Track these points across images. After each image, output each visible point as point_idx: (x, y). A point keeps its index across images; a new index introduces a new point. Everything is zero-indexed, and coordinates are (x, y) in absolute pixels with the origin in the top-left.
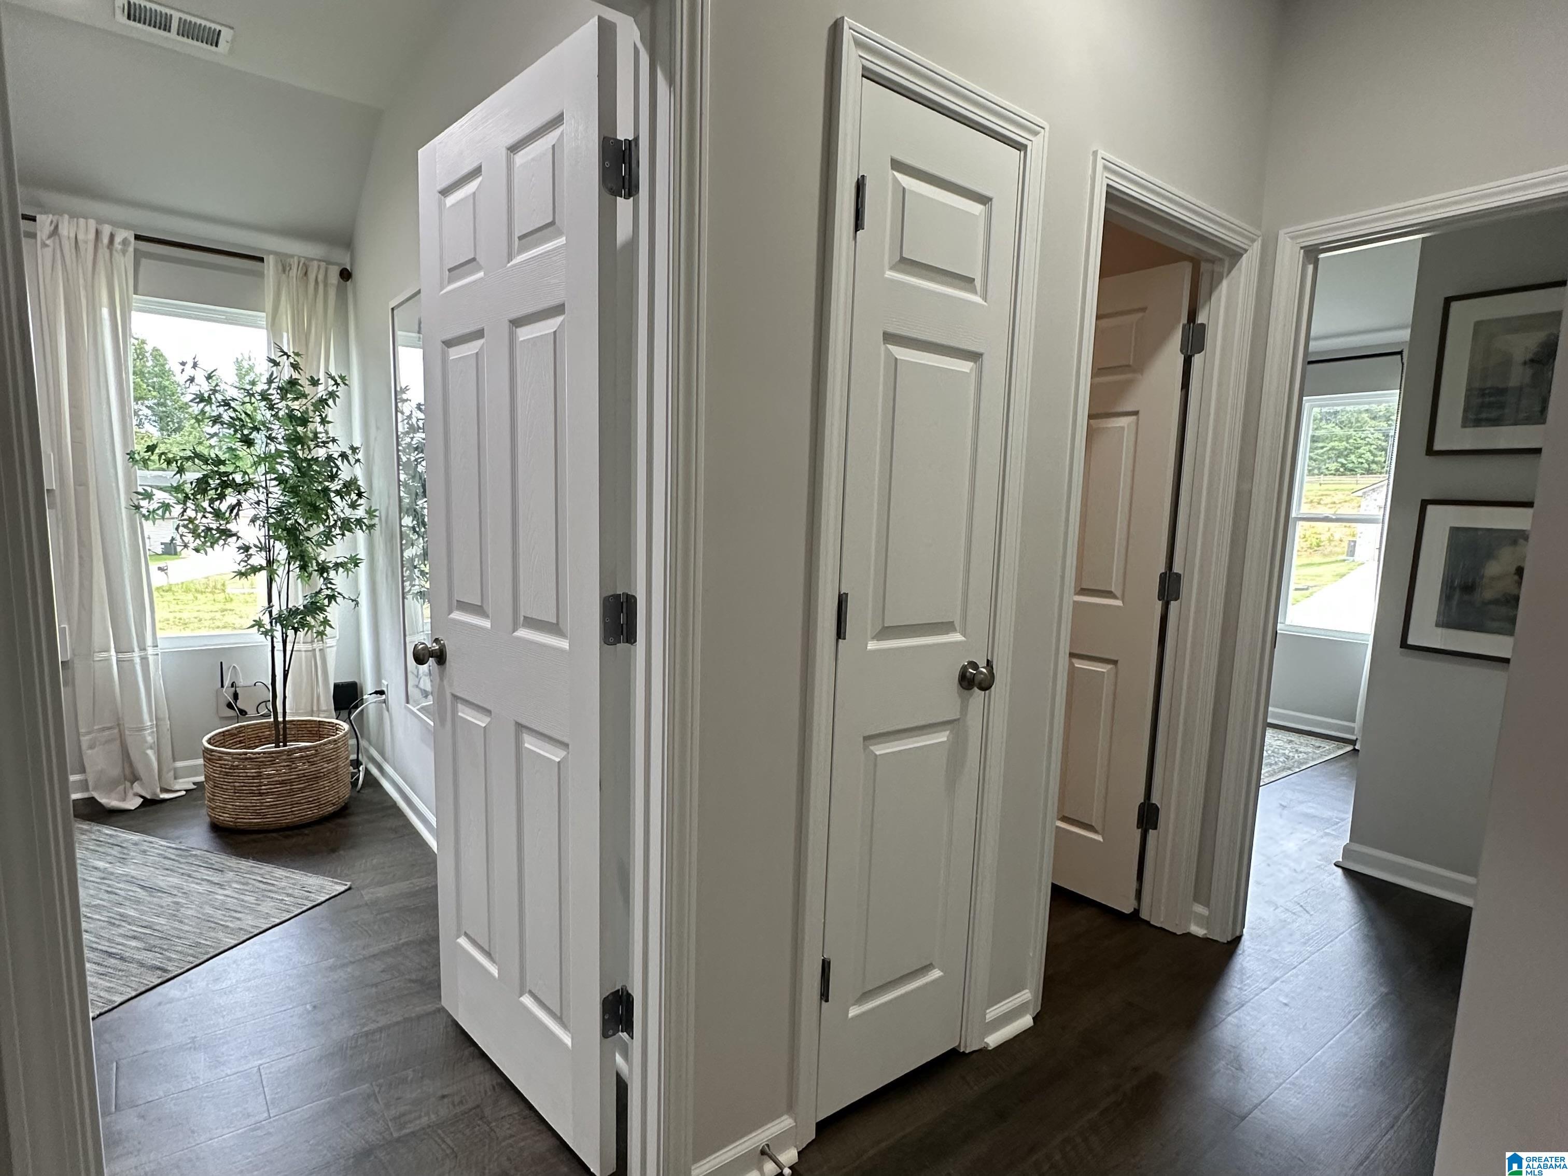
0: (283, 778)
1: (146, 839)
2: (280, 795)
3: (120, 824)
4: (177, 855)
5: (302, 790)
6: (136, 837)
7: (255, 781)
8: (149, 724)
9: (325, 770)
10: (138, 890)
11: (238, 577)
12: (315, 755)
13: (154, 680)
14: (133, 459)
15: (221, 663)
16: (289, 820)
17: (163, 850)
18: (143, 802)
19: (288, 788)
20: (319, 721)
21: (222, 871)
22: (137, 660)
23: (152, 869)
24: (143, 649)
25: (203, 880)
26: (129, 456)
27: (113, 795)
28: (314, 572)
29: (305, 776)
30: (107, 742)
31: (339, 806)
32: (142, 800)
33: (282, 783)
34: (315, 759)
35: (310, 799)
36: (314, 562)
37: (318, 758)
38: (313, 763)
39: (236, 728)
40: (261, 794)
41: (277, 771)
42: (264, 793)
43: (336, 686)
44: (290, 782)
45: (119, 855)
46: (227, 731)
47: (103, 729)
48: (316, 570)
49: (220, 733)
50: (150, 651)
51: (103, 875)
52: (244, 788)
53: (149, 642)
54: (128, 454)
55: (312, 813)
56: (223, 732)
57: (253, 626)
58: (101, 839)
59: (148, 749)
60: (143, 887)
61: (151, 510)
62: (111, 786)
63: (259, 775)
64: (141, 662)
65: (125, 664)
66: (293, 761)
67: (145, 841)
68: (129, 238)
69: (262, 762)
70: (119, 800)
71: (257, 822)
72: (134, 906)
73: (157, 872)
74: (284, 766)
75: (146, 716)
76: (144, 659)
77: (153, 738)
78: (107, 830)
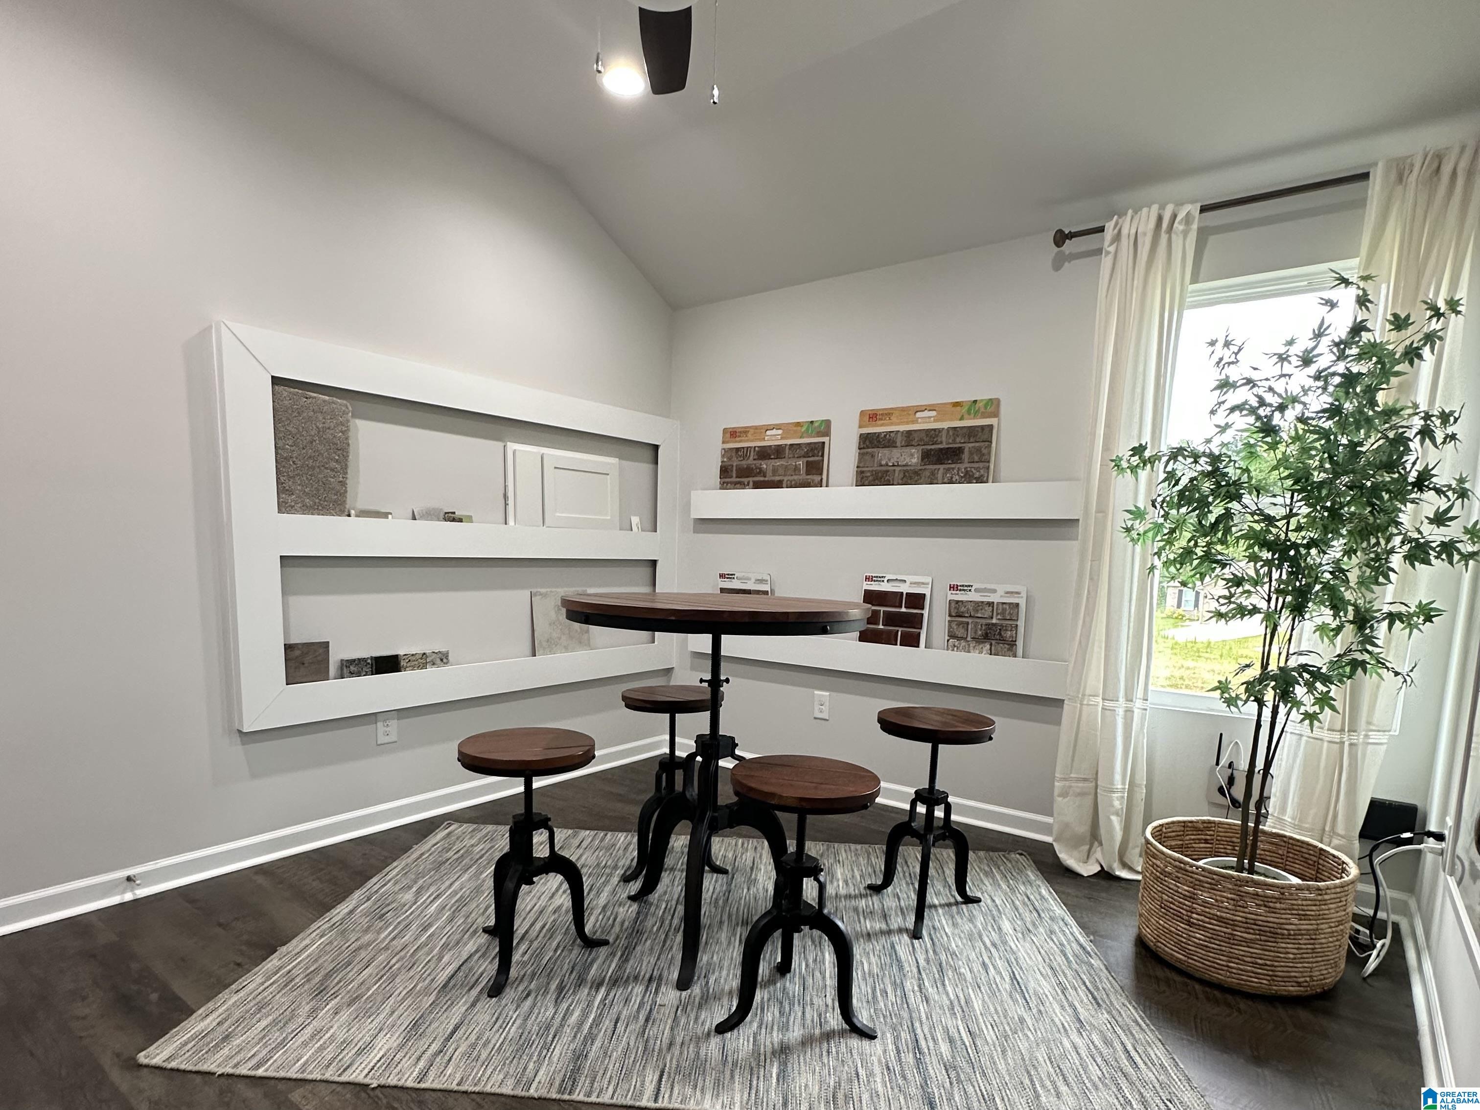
0: (1224, 915)
1: (1066, 918)
2: (1214, 936)
3: (1057, 888)
4: (1076, 956)
5: (1249, 943)
6: (1059, 910)
7: (1187, 903)
8: (1120, 786)
9: (1293, 927)
10: (1007, 979)
11: (1214, 619)
12: (1279, 900)
13: (1137, 737)
14: (1118, 466)
15: (1221, 735)
16: (1220, 976)
17: (1068, 941)
18: (1099, 872)
19: (1229, 931)
20: (1321, 849)
21: (1098, 1004)
22: (1121, 712)
23: (1040, 958)
24: (1129, 699)
25: (1072, 1005)
26: (1114, 464)
27: (1075, 853)
28: (1347, 624)
29: (1255, 924)
30: (1082, 794)
31: (1310, 992)
32: (1099, 869)
33: (1220, 919)
34: (1278, 905)
35: (1260, 961)
36: (1350, 608)
37: (1283, 906)
38: (1273, 910)
39: (1204, 822)
40: (1190, 924)
41: (1216, 900)
42: (1193, 923)
43: (1375, 806)
44: (1233, 924)
45: (1028, 925)
46: (1191, 822)
47: (1078, 780)
48: (1351, 622)
49: (1179, 822)
50: (1138, 704)
51: (998, 942)
52: (1172, 906)
53: (1140, 693)
54: (1112, 461)
55: (1257, 982)
56: (1184, 822)
57: (1214, 689)
58: (1032, 897)
59: (1113, 814)
60: (1013, 977)
61: (1142, 532)
62: (1074, 843)
63: (1192, 898)
64: (1125, 715)
65: (1108, 713)
66: (1242, 896)
67: (1063, 920)
68: (1193, 212)
69: (1200, 881)
70: (1078, 860)
71: (1181, 959)
72: (986, 998)
73: (1041, 967)
74: (1228, 898)
75: (1118, 777)
76: (1129, 712)
77: (1121, 804)
78: (1045, 890)
